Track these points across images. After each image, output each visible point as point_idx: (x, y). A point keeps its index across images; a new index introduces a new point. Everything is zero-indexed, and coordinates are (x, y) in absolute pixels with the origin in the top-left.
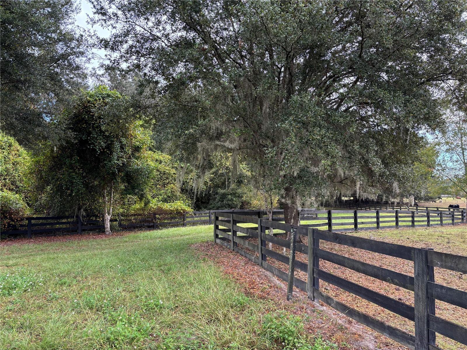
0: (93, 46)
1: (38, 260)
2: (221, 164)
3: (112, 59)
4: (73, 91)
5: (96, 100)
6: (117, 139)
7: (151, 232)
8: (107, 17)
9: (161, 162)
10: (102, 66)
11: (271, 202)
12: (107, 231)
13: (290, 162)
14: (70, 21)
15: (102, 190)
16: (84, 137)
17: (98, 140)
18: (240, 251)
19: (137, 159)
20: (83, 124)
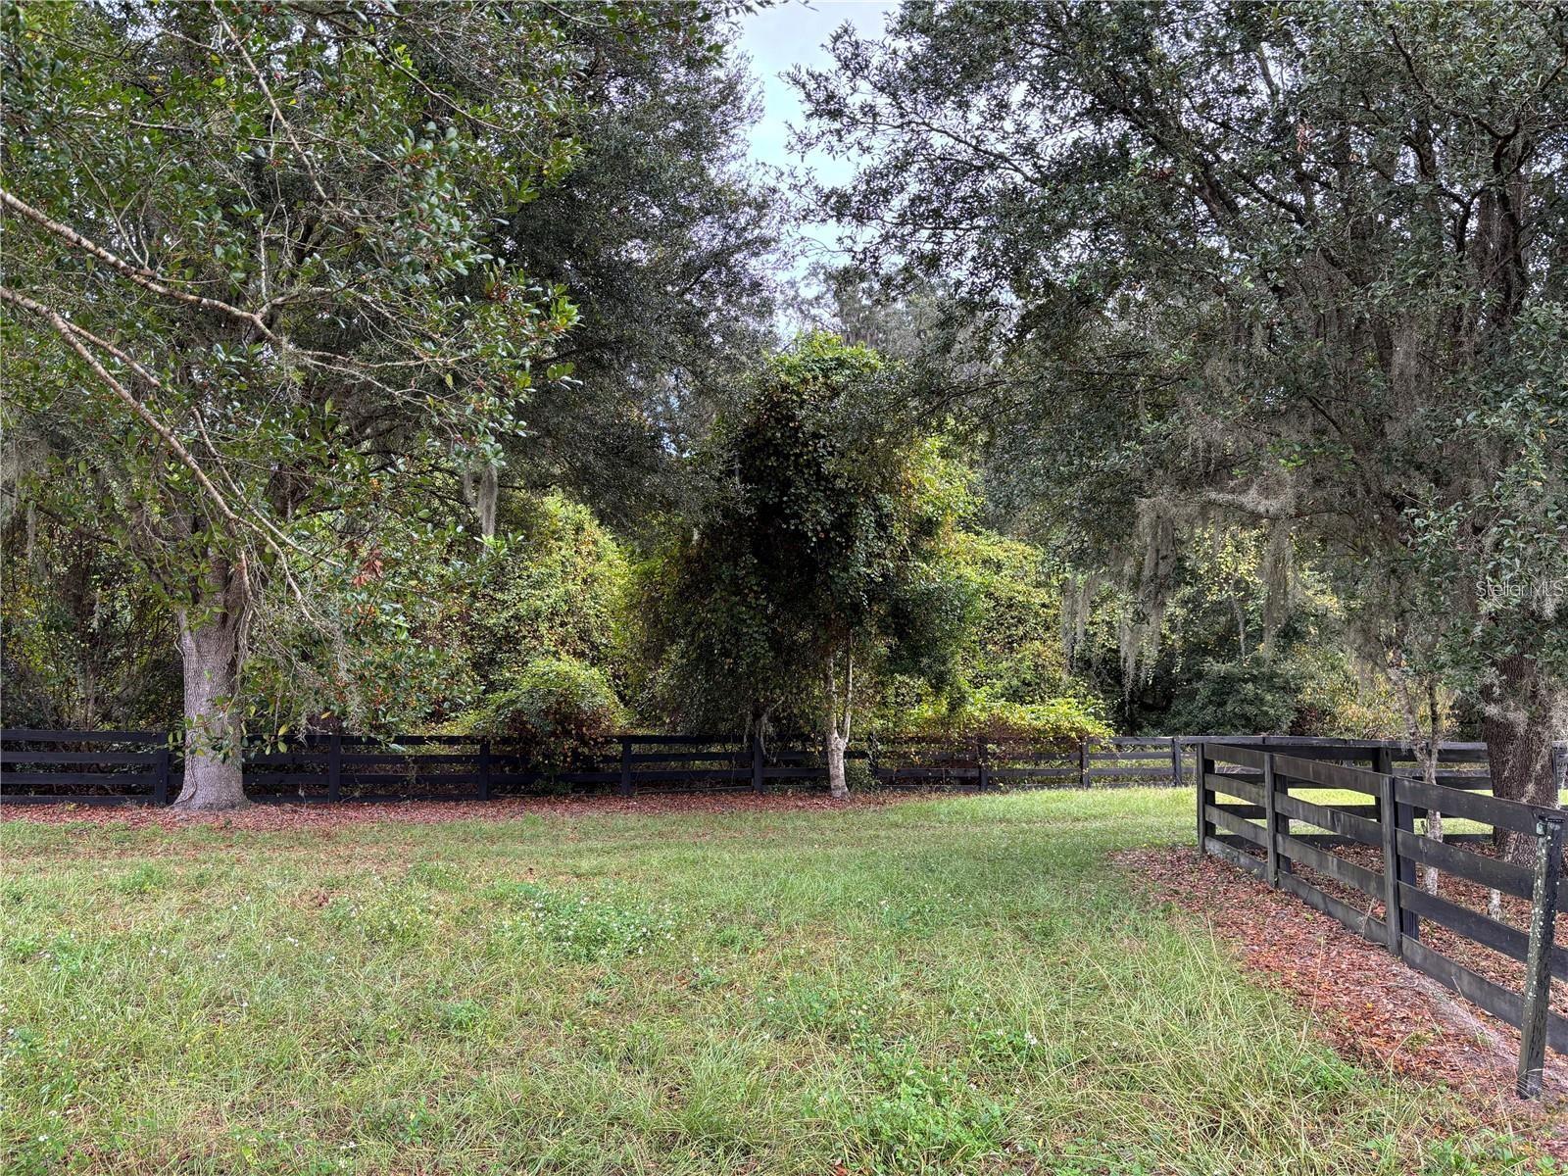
0: (805, 218)
1: (655, 863)
2: (1214, 569)
3: (859, 248)
4: (744, 358)
5: (805, 381)
6: (867, 497)
7: (973, 797)
8: (845, 120)
9: (999, 566)
10: (814, 273)
11: (1434, 712)
12: (837, 788)
13: (1523, 560)
14: (734, 149)
15: (822, 658)
16: (771, 497)
17: (809, 503)
18: (1303, 892)
19: (925, 560)
20: (768, 458)
